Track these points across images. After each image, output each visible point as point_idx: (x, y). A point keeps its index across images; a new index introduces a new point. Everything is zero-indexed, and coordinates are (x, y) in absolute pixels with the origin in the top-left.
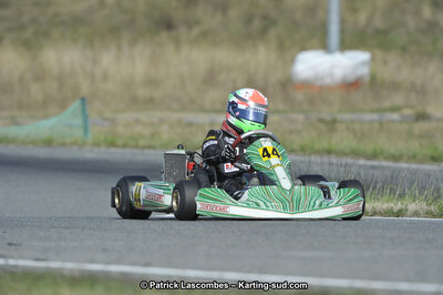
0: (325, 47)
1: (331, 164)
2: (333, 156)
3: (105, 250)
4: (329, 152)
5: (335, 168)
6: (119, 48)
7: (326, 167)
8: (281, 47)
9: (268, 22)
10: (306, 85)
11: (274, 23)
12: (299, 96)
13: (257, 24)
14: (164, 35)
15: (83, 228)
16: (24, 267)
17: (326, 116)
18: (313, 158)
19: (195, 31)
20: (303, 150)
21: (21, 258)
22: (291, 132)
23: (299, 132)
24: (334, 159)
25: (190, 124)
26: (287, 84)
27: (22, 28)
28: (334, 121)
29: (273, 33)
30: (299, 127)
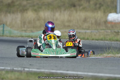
0: (116, 12)
1: (117, 44)
2: (118, 42)
3: (56, 66)
4: (117, 41)
5: (118, 45)
6: (61, 12)
7: (116, 44)
8: (104, 12)
9: (101, 5)
10: (111, 22)
11: (103, 5)
12: (109, 25)
13: (98, 6)
14: (73, 8)
15: (50, 61)
16: (34, 71)
17: (116, 31)
18: (113, 42)
19: (81, 7)
20: (110, 40)
21: (34, 68)
22: (107, 35)
23: (109, 35)
24: (118, 43)
25: (80, 33)
26: (106, 22)
27: (34, 6)
28: (118, 32)
29: (102, 8)
30: (109, 34)
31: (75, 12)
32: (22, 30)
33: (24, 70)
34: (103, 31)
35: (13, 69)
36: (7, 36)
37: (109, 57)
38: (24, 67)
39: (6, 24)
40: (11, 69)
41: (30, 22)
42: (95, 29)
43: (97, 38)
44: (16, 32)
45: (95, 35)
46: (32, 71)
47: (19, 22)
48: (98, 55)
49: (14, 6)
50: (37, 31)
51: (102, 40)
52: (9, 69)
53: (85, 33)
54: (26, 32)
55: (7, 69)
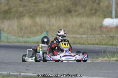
0: (111, 17)
3: (52, 71)
4: (112, 45)
5: (113, 49)
6: (56, 17)
7: (111, 49)
9: (96, 11)
10: (106, 27)
11: (98, 11)
12: (105, 30)
13: (93, 11)
14: (68, 14)
15: (46, 65)
16: (30, 75)
17: (112, 36)
18: (108, 47)
19: (77, 13)
20: (105, 44)
21: (29, 73)
22: (102, 39)
23: (104, 40)
24: (113, 47)
25: (75, 38)
26: (101, 27)
27: (31, 12)
28: (114, 37)
30: (104, 38)
31: (70, 18)
32: (19, 36)
33: (20, 74)
34: (98, 36)
35: (9, 74)
36: (4, 42)
37: (104, 61)
38: (20, 71)
39: (3, 31)
40: (7, 74)
41: (26, 28)
42: (91, 34)
43: (93, 43)
44: (13, 37)
45: (91, 40)
46: (28, 75)
47: (15, 28)
48: (94, 59)
49: (11, 12)
50: (34, 36)
51: (97, 44)
52: (5, 74)
53: (81, 38)
54: (23, 38)
55: (4, 74)
